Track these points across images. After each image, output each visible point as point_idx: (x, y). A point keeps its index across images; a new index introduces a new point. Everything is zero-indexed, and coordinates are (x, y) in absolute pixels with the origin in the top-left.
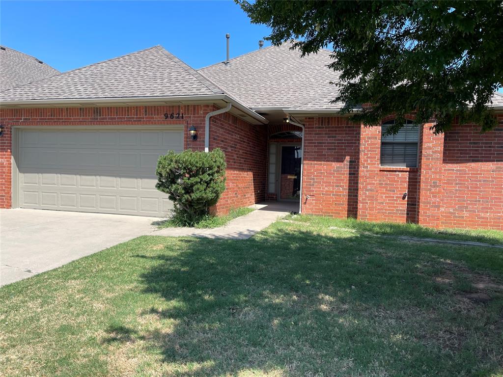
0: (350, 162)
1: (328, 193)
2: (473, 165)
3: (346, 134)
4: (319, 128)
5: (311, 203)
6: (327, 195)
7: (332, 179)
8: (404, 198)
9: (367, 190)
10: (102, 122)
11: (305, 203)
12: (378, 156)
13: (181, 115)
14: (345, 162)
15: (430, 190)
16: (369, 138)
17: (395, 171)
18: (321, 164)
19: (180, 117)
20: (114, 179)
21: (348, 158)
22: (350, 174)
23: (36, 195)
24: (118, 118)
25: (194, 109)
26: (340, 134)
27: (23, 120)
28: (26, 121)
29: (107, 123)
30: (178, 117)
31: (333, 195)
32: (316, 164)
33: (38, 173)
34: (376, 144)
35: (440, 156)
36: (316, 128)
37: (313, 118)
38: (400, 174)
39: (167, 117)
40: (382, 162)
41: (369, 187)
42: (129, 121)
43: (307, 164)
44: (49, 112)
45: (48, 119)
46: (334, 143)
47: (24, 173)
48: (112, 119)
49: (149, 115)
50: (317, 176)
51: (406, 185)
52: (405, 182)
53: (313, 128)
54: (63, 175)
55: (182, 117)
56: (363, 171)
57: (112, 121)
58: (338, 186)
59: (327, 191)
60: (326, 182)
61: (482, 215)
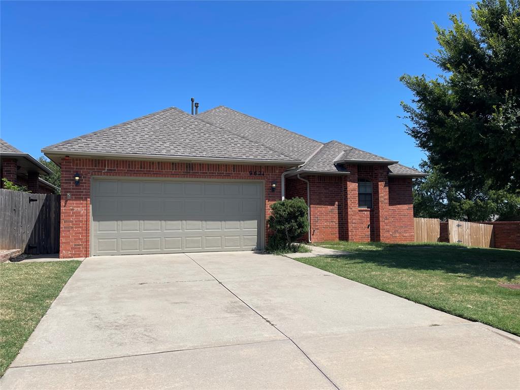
0: (338, 205)
1: (326, 227)
2: (399, 206)
3: (335, 187)
4: (319, 183)
5: (317, 235)
6: (326, 228)
7: (329, 217)
8: (368, 227)
9: (353, 223)
10: (195, 175)
11: (313, 234)
12: (357, 202)
13: (262, 173)
14: (335, 206)
15: (384, 221)
16: (352, 190)
17: (363, 211)
18: (321, 207)
19: (261, 175)
20: (199, 223)
21: (337, 203)
22: (338, 213)
23: (114, 241)
24: (210, 173)
25: (272, 169)
26: (331, 187)
27: (106, 171)
28: (110, 172)
29: (200, 176)
30: (260, 174)
31: (330, 228)
32: (319, 207)
33: (117, 220)
34: (355, 194)
35: (387, 201)
36: (317, 183)
37: (315, 176)
38: (366, 212)
39: (251, 174)
40: (360, 205)
41: (354, 221)
42: (220, 175)
43: (313, 207)
44: (138, 165)
45: (137, 171)
46: (328, 193)
47: (99, 221)
48: (203, 173)
49: (237, 172)
50: (319, 215)
51: (369, 219)
52: (368, 217)
53: (315, 183)
54: (146, 222)
55: (263, 174)
56: (350, 211)
57: (204, 175)
58: (332, 222)
59: (326, 226)
60: (325, 219)
61: (405, 234)
